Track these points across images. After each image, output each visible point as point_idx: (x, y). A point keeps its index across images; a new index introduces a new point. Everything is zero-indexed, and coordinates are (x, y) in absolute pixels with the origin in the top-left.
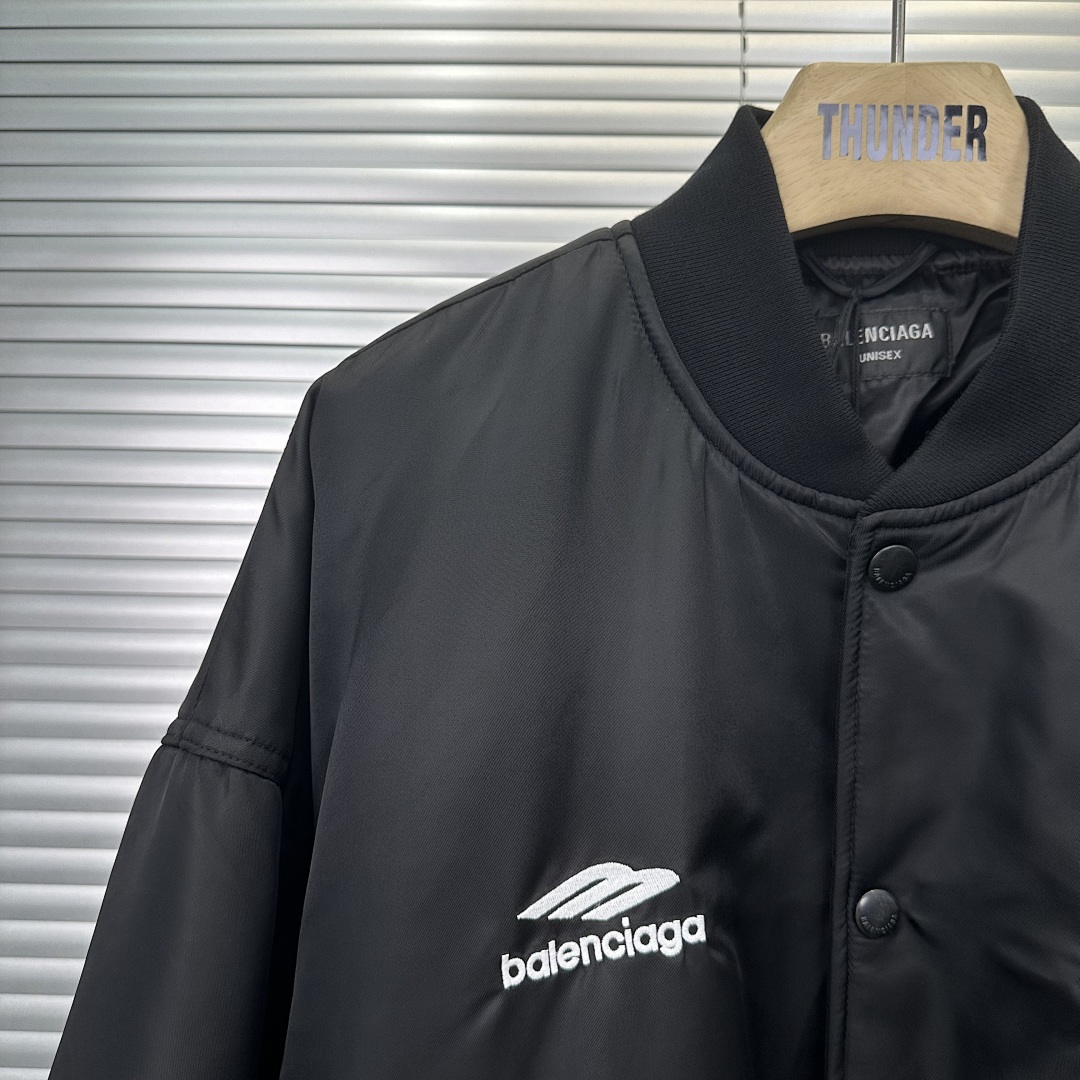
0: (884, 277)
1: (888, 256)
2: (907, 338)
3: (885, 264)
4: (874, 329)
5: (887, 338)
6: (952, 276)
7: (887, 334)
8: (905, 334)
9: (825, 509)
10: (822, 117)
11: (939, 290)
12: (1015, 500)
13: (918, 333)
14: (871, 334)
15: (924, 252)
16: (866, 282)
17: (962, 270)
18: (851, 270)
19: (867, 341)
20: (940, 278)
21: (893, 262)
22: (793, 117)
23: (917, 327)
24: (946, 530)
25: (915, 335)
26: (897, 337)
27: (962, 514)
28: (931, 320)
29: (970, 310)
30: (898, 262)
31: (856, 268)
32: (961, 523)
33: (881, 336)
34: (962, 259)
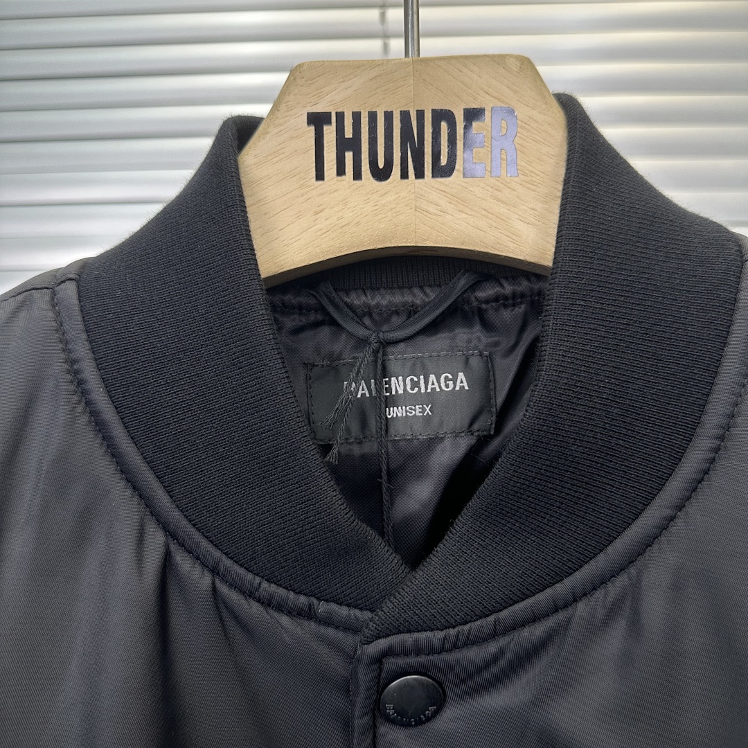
0: (415, 313)
1: (421, 288)
2: (438, 390)
3: (417, 297)
4: (401, 378)
5: (416, 389)
6: (497, 310)
7: (415, 384)
8: (436, 385)
9: (327, 621)
10: (312, 128)
11: (478, 327)
12: (561, 616)
13: (451, 383)
14: (398, 385)
15: (462, 282)
16: (396, 320)
17: (510, 302)
18: (378, 305)
19: (394, 393)
20: (481, 314)
21: (426, 294)
22: (276, 130)
23: (450, 377)
24: (475, 654)
25: (447, 386)
26: (426, 388)
27: (494, 635)
28: (466, 367)
29: (515, 353)
30: (432, 294)
31: (384, 302)
32: (492, 648)
33: (408, 387)
34: (508, 289)
